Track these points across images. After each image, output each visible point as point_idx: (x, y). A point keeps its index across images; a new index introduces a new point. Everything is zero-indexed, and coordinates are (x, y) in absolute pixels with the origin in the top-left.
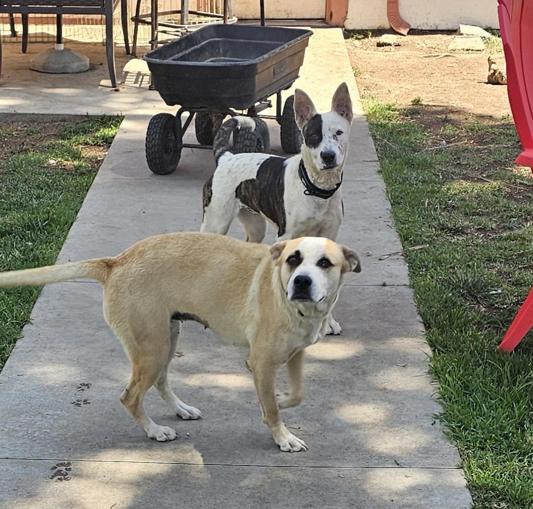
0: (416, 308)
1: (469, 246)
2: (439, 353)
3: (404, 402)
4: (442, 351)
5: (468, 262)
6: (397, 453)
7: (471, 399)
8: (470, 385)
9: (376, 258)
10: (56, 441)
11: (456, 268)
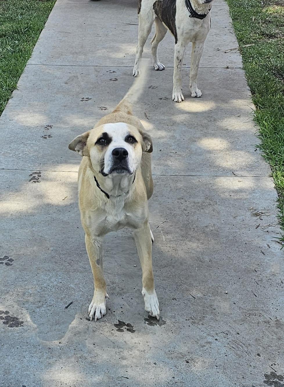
0: (246, 82)
1: (279, 45)
2: (260, 109)
3: (239, 138)
4: (262, 108)
5: (278, 54)
6: (235, 168)
7: (278, 136)
8: (277, 127)
9: (223, 52)
10: (32, 159)
11: (270, 58)
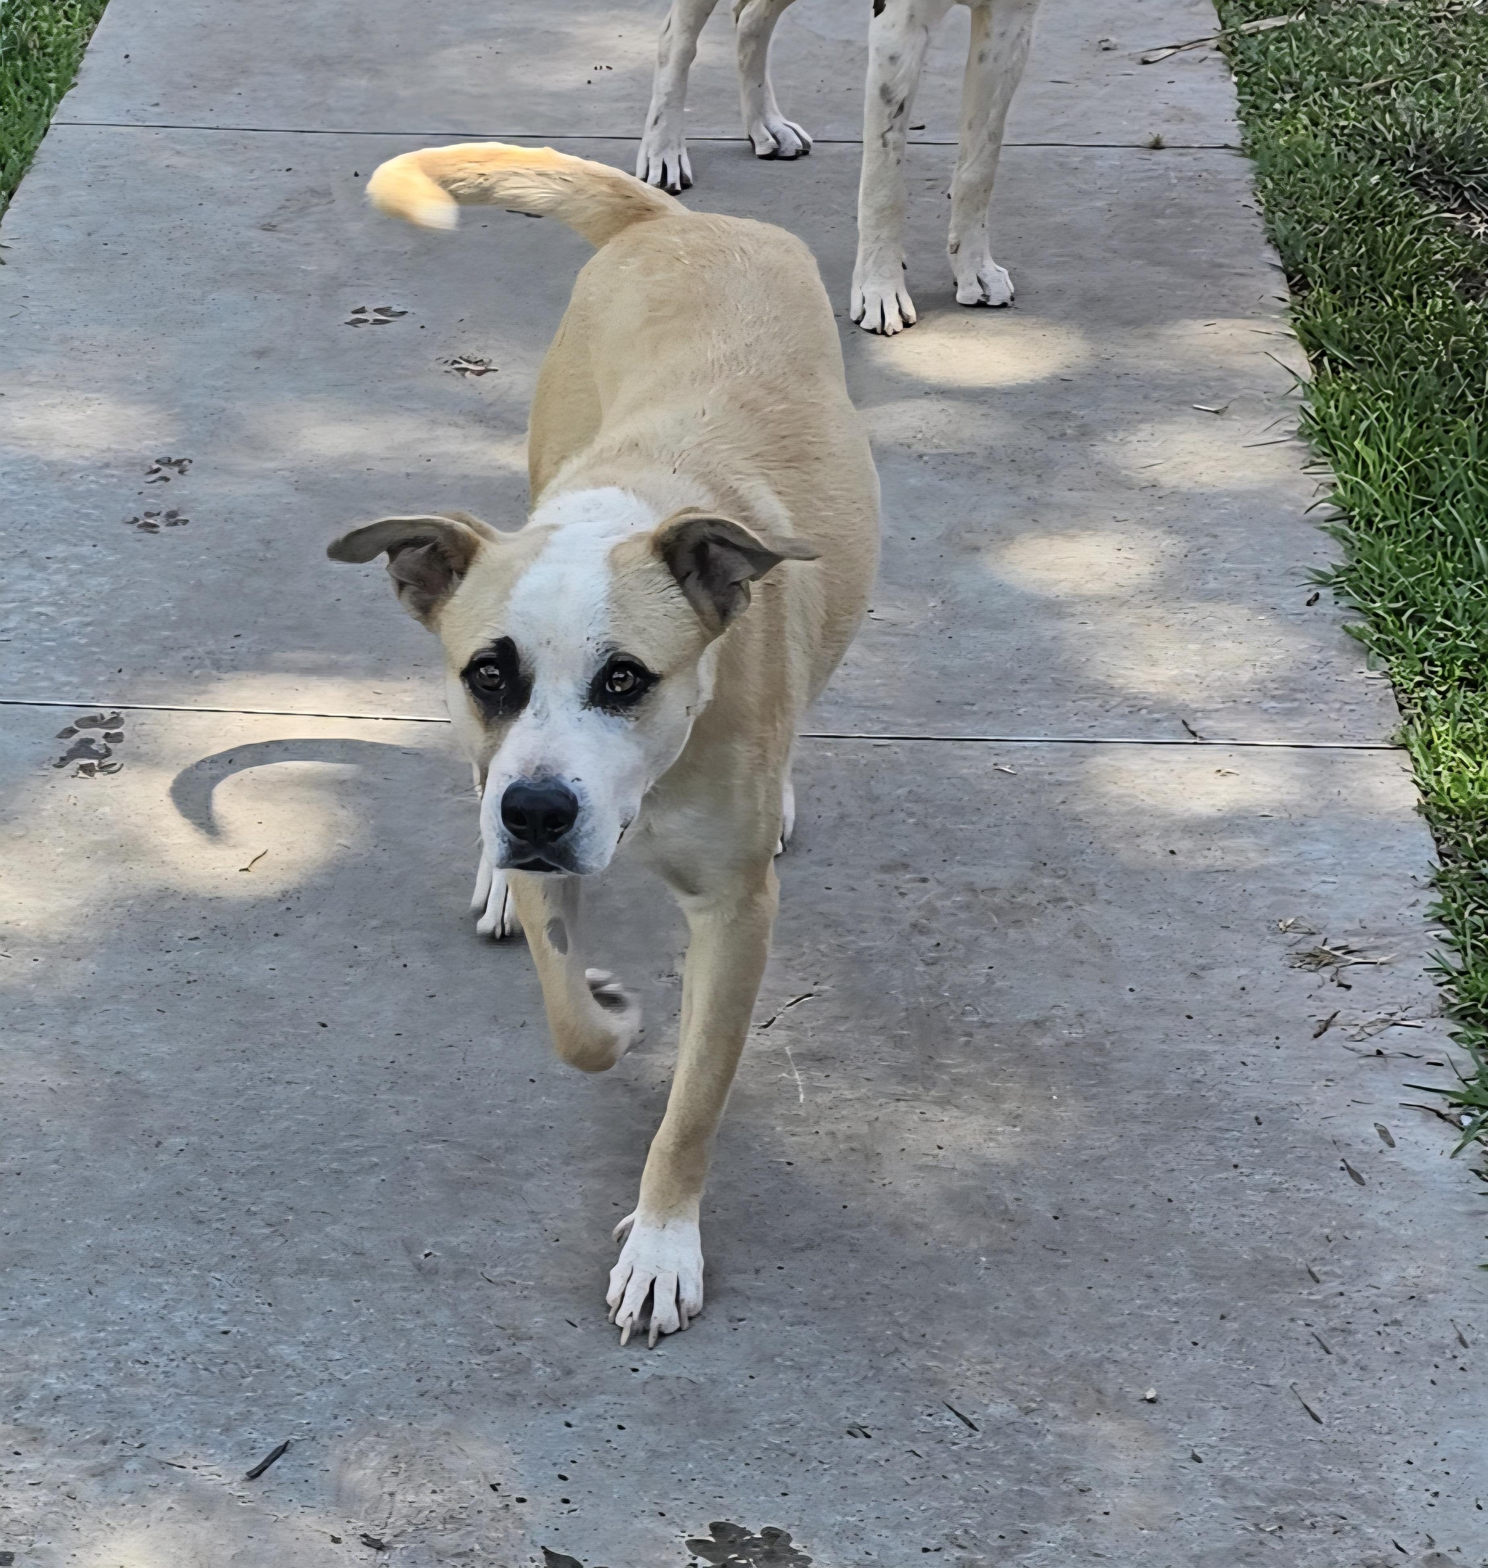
0: (1260, 223)
1: (1439, 19)
2: (1335, 371)
3: (1218, 531)
4: (1346, 366)
5: (1436, 72)
6: (1192, 696)
7: (1436, 521)
8: (1434, 475)
9: (1130, 57)
10: (76, 646)
11: (1393, 93)
